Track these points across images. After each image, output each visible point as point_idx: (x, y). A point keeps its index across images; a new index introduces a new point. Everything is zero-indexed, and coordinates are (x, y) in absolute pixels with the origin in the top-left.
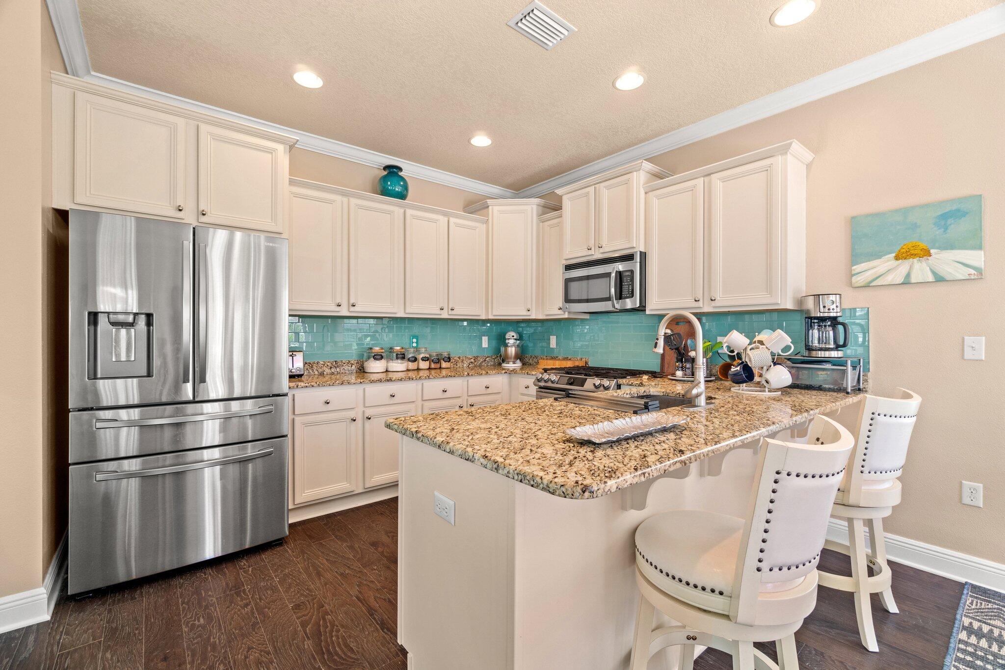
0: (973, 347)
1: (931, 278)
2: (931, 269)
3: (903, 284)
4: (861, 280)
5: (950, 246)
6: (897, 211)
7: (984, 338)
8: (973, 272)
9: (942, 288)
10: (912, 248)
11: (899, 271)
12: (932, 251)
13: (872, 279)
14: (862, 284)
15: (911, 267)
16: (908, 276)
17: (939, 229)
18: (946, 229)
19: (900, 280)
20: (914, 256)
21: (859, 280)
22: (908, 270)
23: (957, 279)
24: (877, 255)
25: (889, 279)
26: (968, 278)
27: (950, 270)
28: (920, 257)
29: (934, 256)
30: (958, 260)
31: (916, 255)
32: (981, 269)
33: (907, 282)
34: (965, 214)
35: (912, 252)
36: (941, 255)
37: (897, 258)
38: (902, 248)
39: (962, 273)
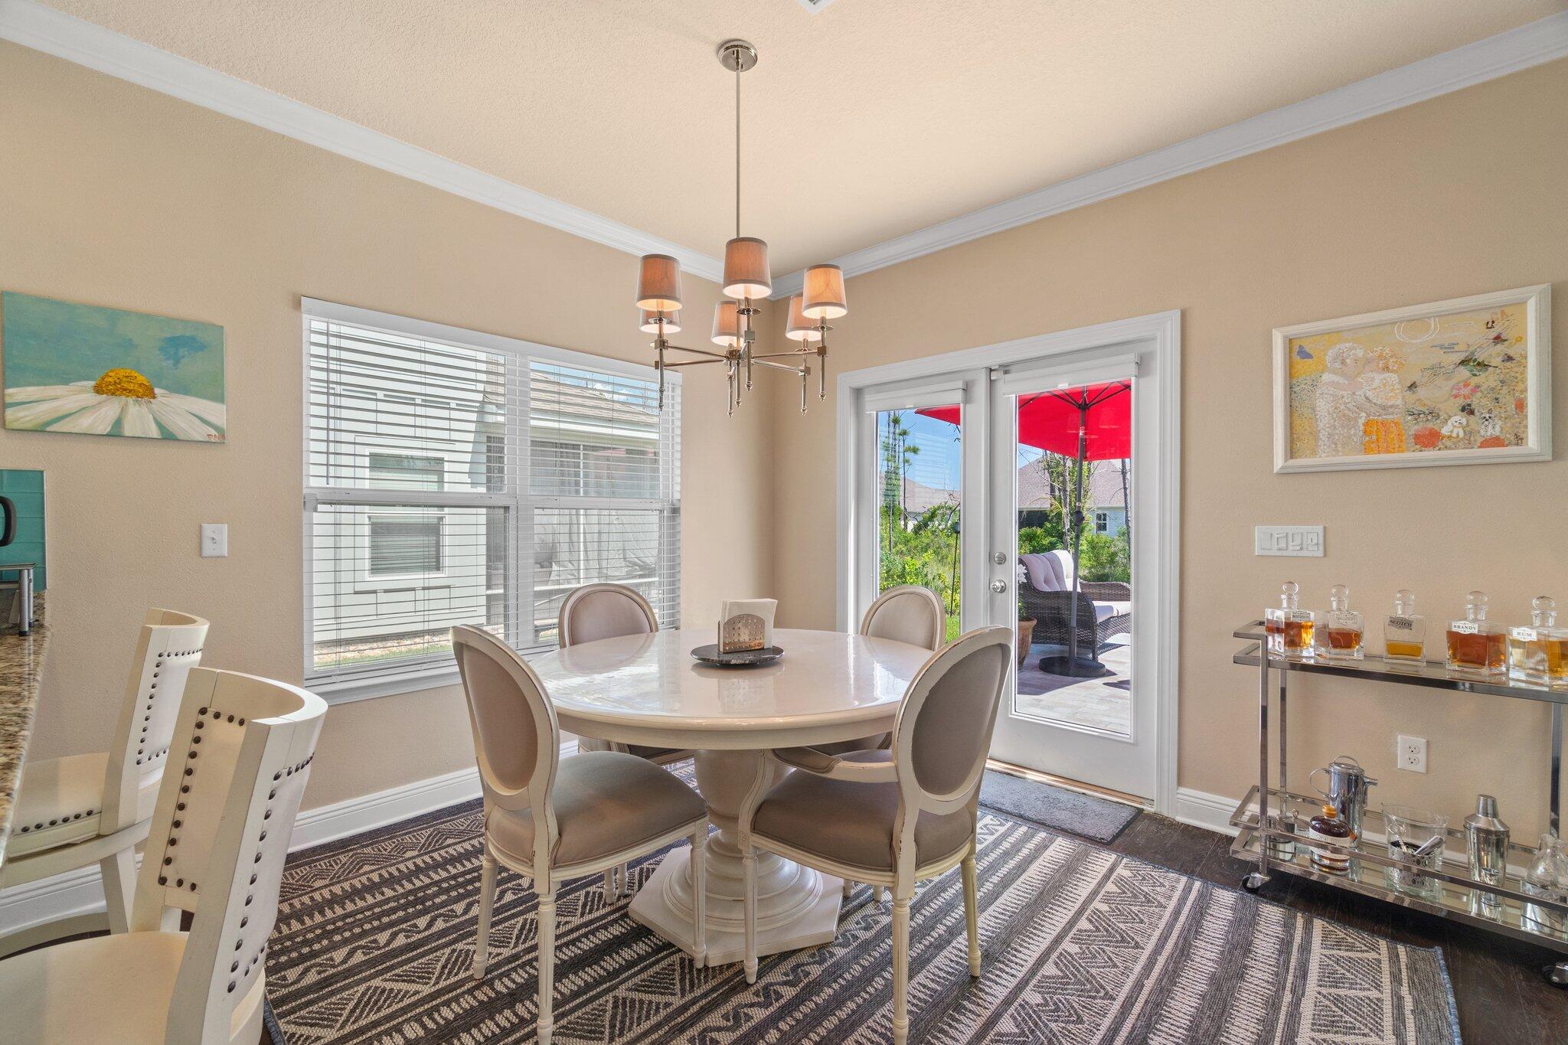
0: (213, 539)
1: (155, 432)
2: (154, 418)
3: (107, 435)
4: (24, 417)
5: (182, 388)
6: (100, 310)
7: (226, 526)
8: (213, 432)
9: (170, 450)
10: (124, 379)
11: (103, 414)
12: (157, 391)
13: (49, 419)
14: (29, 426)
15: (123, 410)
16: (118, 423)
17: (168, 359)
18: (177, 362)
19: (104, 428)
20: (129, 392)
21: (22, 418)
22: (117, 414)
23: (193, 438)
24: (65, 379)
25: (84, 424)
26: (207, 439)
27: (183, 425)
28: (138, 397)
29: (160, 399)
30: (193, 412)
31: (130, 391)
32: (223, 430)
33: (116, 433)
34: (202, 347)
35: (126, 385)
36: (169, 399)
37: (98, 390)
38: (107, 375)
39: (200, 432)
